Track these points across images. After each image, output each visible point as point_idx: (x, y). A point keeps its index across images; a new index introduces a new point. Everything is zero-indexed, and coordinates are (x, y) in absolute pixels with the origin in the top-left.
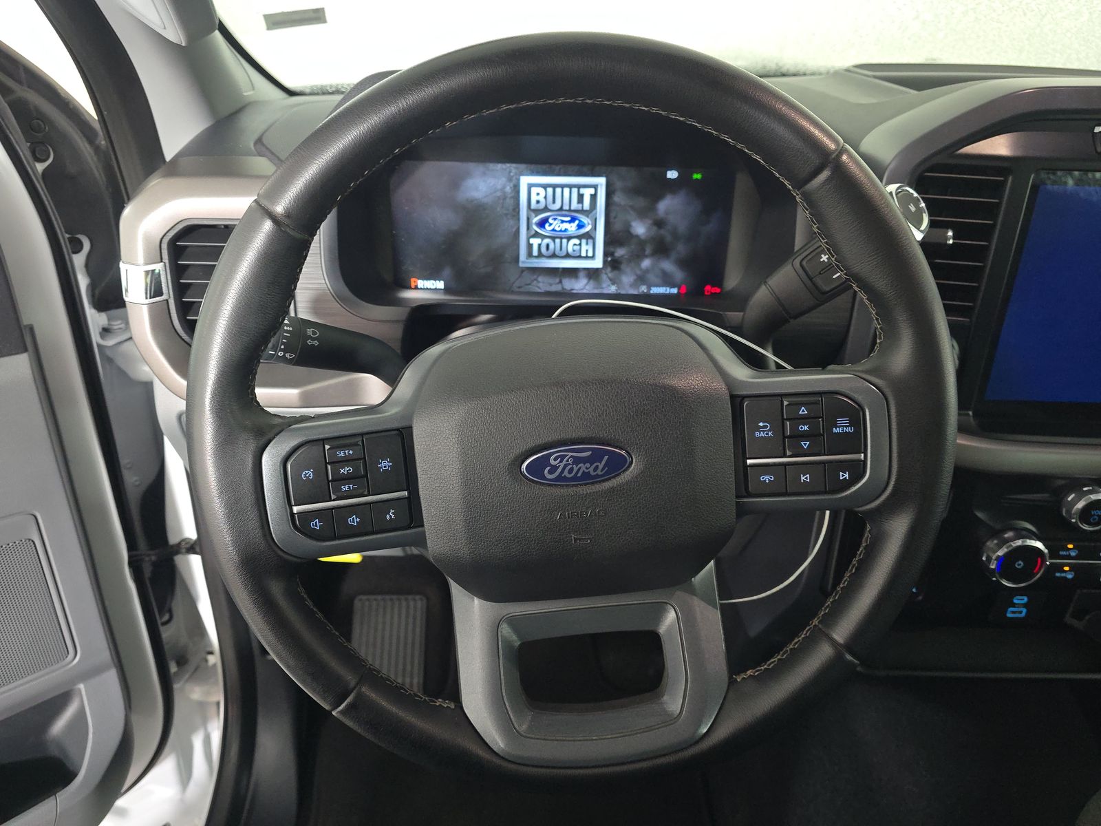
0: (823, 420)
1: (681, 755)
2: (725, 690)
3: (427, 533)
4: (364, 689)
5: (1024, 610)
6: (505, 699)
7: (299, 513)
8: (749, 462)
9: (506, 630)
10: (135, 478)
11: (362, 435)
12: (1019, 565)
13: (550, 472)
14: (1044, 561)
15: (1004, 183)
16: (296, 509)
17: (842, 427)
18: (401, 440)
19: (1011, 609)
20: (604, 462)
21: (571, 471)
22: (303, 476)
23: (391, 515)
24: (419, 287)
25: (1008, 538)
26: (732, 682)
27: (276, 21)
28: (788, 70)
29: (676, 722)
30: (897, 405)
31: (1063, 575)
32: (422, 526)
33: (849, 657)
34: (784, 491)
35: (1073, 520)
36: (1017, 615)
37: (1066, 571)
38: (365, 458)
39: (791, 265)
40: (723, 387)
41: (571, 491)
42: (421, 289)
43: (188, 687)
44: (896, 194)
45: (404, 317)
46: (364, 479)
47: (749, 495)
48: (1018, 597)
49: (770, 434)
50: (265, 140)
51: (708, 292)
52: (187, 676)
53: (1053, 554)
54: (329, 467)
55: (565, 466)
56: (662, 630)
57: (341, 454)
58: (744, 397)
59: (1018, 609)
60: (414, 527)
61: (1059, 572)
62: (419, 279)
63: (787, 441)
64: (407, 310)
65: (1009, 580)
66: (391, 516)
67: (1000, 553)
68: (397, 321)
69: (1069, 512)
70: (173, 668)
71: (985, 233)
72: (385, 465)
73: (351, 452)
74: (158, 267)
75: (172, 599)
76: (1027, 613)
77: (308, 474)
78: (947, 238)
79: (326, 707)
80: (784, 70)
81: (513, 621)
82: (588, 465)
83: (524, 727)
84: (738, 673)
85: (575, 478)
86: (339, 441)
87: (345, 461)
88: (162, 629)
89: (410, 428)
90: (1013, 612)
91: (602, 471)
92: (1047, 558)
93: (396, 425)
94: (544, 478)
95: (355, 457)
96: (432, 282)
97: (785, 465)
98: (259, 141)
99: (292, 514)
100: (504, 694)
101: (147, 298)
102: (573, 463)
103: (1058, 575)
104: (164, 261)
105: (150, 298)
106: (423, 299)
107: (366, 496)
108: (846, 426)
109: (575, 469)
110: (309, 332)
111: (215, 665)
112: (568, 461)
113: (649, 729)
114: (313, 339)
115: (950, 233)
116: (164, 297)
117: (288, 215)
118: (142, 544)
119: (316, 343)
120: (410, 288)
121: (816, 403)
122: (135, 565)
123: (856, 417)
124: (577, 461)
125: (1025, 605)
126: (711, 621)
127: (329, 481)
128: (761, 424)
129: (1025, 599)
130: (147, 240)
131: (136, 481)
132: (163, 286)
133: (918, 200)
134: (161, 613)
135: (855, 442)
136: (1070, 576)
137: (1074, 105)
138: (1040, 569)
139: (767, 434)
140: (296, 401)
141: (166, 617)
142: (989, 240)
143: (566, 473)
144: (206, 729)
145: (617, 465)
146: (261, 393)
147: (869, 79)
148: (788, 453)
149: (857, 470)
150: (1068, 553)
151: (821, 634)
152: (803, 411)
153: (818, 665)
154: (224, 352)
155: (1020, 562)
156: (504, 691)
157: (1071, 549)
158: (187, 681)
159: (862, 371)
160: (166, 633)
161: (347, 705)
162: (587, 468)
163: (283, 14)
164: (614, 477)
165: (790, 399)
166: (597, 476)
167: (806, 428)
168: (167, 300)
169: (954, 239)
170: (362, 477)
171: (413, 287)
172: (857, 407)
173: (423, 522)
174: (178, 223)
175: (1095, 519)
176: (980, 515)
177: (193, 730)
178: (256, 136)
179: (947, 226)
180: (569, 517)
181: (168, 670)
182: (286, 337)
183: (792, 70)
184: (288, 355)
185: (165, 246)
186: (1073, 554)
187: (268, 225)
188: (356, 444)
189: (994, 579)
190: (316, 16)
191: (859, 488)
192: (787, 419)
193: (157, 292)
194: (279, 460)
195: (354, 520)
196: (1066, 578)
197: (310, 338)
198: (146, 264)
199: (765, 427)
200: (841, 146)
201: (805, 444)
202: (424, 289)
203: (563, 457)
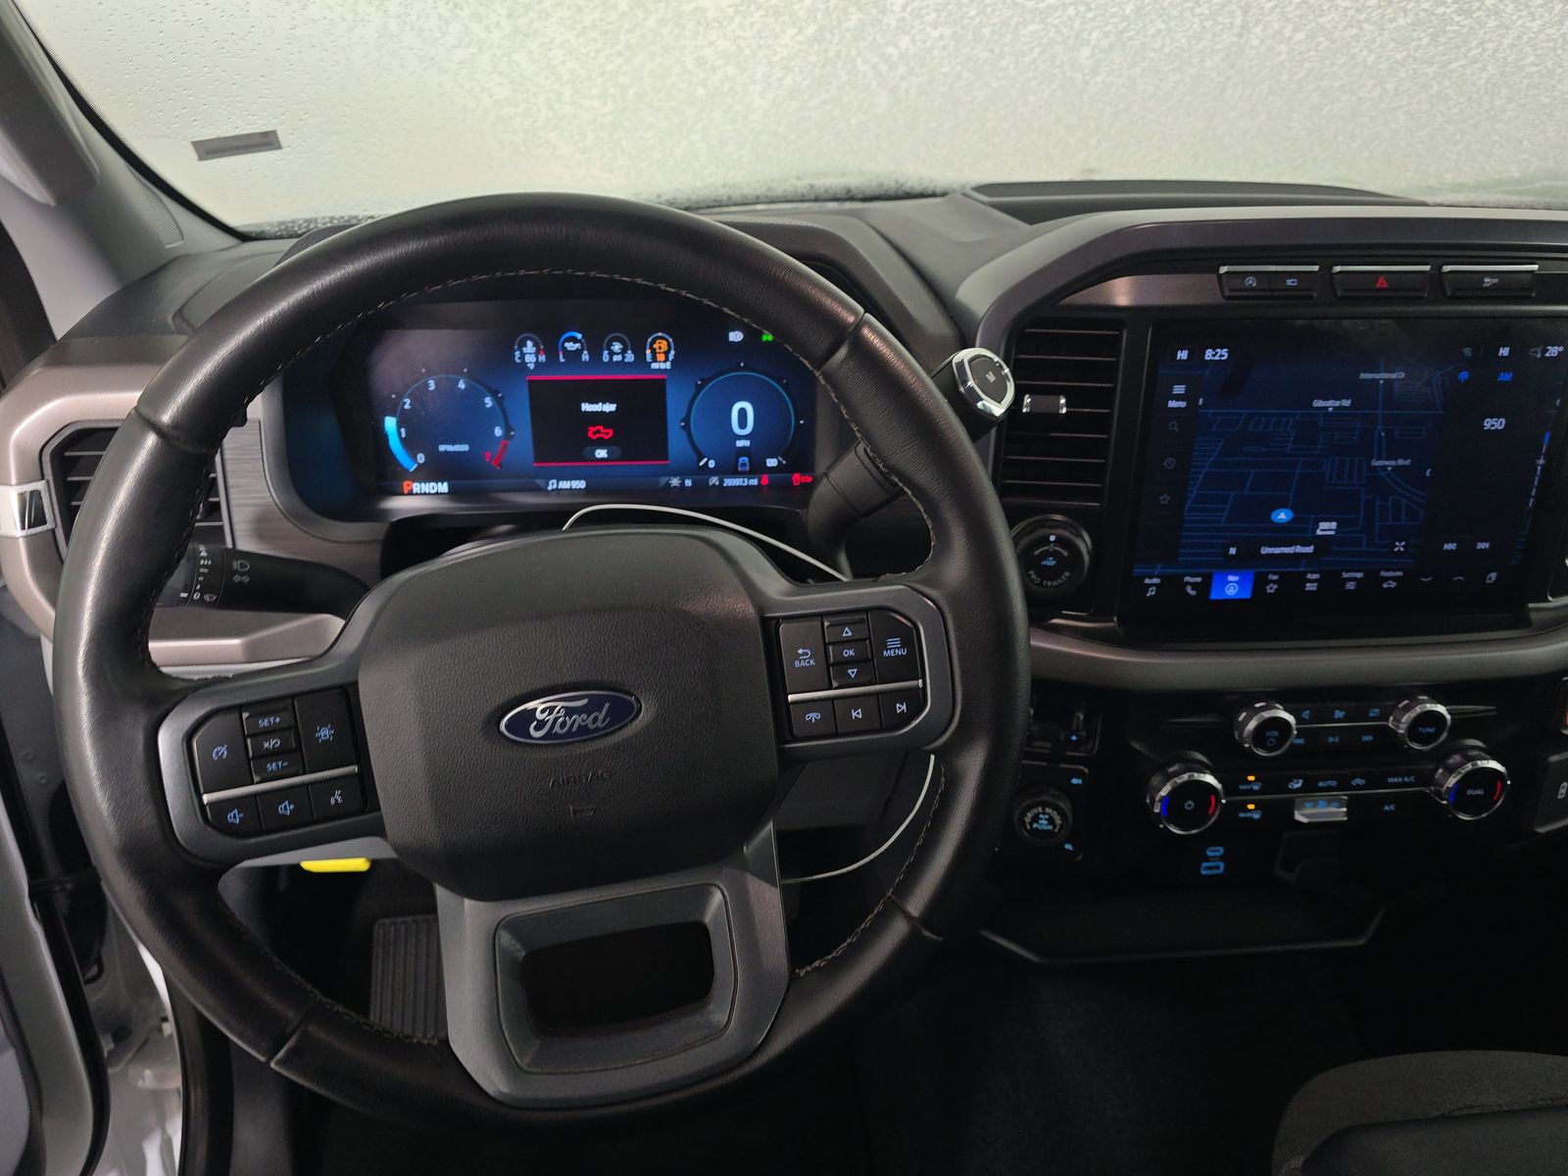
0: (870, 641)
1: (729, 1078)
2: (784, 987)
3: (385, 817)
4: (313, 1029)
5: (1222, 865)
6: (504, 1026)
7: (211, 804)
8: (791, 698)
9: (505, 938)
10: (40, 775)
11: (293, 696)
12: (1189, 806)
13: (537, 729)
14: (1218, 801)
15: (1119, 338)
16: (206, 798)
17: (894, 649)
18: (343, 700)
19: (1205, 864)
20: (604, 711)
21: (563, 724)
22: (214, 755)
23: (337, 797)
24: (414, 492)
25: (1174, 772)
26: (793, 977)
27: (209, 150)
28: (912, 188)
29: (720, 1036)
30: (956, 619)
31: (1249, 815)
32: (379, 809)
33: (927, 934)
34: (834, 731)
35: (1247, 745)
36: (1215, 872)
37: (1251, 811)
38: (297, 727)
39: (853, 453)
40: (751, 610)
41: (564, 752)
42: (417, 494)
43: (132, 1071)
44: (969, 363)
45: (381, 536)
46: (297, 754)
47: (796, 740)
48: (1212, 848)
49: (812, 662)
50: (185, 312)
51: (797, 482)
52: (130, 1055)
53: (1230, 788)
54: (249, 741)
55: (556, 719)
56: (708, 919)
57: (264, 723)
58: (778, 620)
59: (1214, 862)
60: (369, 812)
61: (1242, 811)
62: (413, 482)
63: (832, 670)
64: (387, 525)
65: (1178, 826)
66: (336, 800)
67: (1164, 792)
68: (373, 541)
69: (1241, 735)
70: (107, 1045)
71: (1105, 398)
72: (325, 733)
73: (278, 720)
74: (40, 486)
75: (101, 943)
76: (1226, 868)
77: (222, 751)
78: (1059, 407)
79: (262, 1059)
80: (907, 187)
81: (512, 925)
82: (584, 716)
83: (527, 1060)
84: (802, 967)
85: (569, 734)
86: (259, 707)
87: (269, 733)
88: (86, 989)
89: (356, 683)
90: (1210, 868)
91: (603, 722)
92: (1222, 795)
93: (338, 680)
94: (530, 736)
95: (285, 725)
96: (432, 484)
97: (832, 699)
98: (180, 313)
99: (202, 806)
100: (502, 1021)
101: (23, 528)
102: (565, 716)
103: (1242, 815)
104: (46, 477)
105: (29, 528)
106: (412, 510)
107: (301, 775)
108: (898, 648)
109: (569, 723)
110: (236, 565)
111: (171, 1036)
112: (559, 712)
113: (690, 1047)
114: (242, 574)
115: (1063, 401)
116: (49, 526)
117: (176, 425)
118: (53, 868)
119: (246, 579)
120: (403, 494)
121: (861, 622)
122: (40, 897)
123: (910, 639)
124: (569, 711)
125: (1221, 858)
126: (768, 901)
127: (249, 760)
128: (800, 651)
129: (1221, 850)
130: (21, 453)
131: (42, 778)
132: (46, 511)
133: (1000, 366)
134: (84, 967)
135: (910, 666)
136: (1256, 816)
137: (1187, 243)
138: (1215, 811)
139: (809, 662)
140: (239, 655)
141: (94, 970)
142: (1110, 406)
143: (557, 728)
144: (164, 1131)
145: (622, 712)
146: (157, 648)
147: (983, 206)
148: (835, 684)
149: (917, 700)
150: (1249, 787)
151: (895, 908)
152: (847, 633)
153: (890, 947)
154: (97, 602)
155: (1190, 802)
156: (502, 1016)
157: (1252, 782)
158: (130, 1061)
159: (918, 582)
160: (94, 995)
161: (287, 1051)
162: (583, 721)
163: (218, 139)
164: (620, 729)
165: (832, 619)
166: (597, 729)
167: (851, 653)
168: (53, 531)
169: (1067, 407)
170: (292, 751)
171: (406, 492)
172: (909, 624)
173: (378, 803)
174: (63, 428)
175: (1271, 742)
176: (1136, 746)
177: (144, 1134)
178: (176, 307)
179: (1058, 392)
180: (564, 784)
181: (100, 1050)
182: (202, 574)
183: (917, 188)
184: (207, 598)
185: (46, 458)
186: (1256, 788)
187: (151, 440)
188: (285, 709)
189: (1161, 826)
190: (266, 141)
191: (919, 723)
192: (830, 644)
193: (39, 519)
194: (181, 736)
195: (286, 808)
196: (1251, 818)
197: (236, 572)
198: (19, 483)
199: (806, 654)
200: (860, 317)
201: (852, 672)
202: (421, 494)
203: (552, 709)
